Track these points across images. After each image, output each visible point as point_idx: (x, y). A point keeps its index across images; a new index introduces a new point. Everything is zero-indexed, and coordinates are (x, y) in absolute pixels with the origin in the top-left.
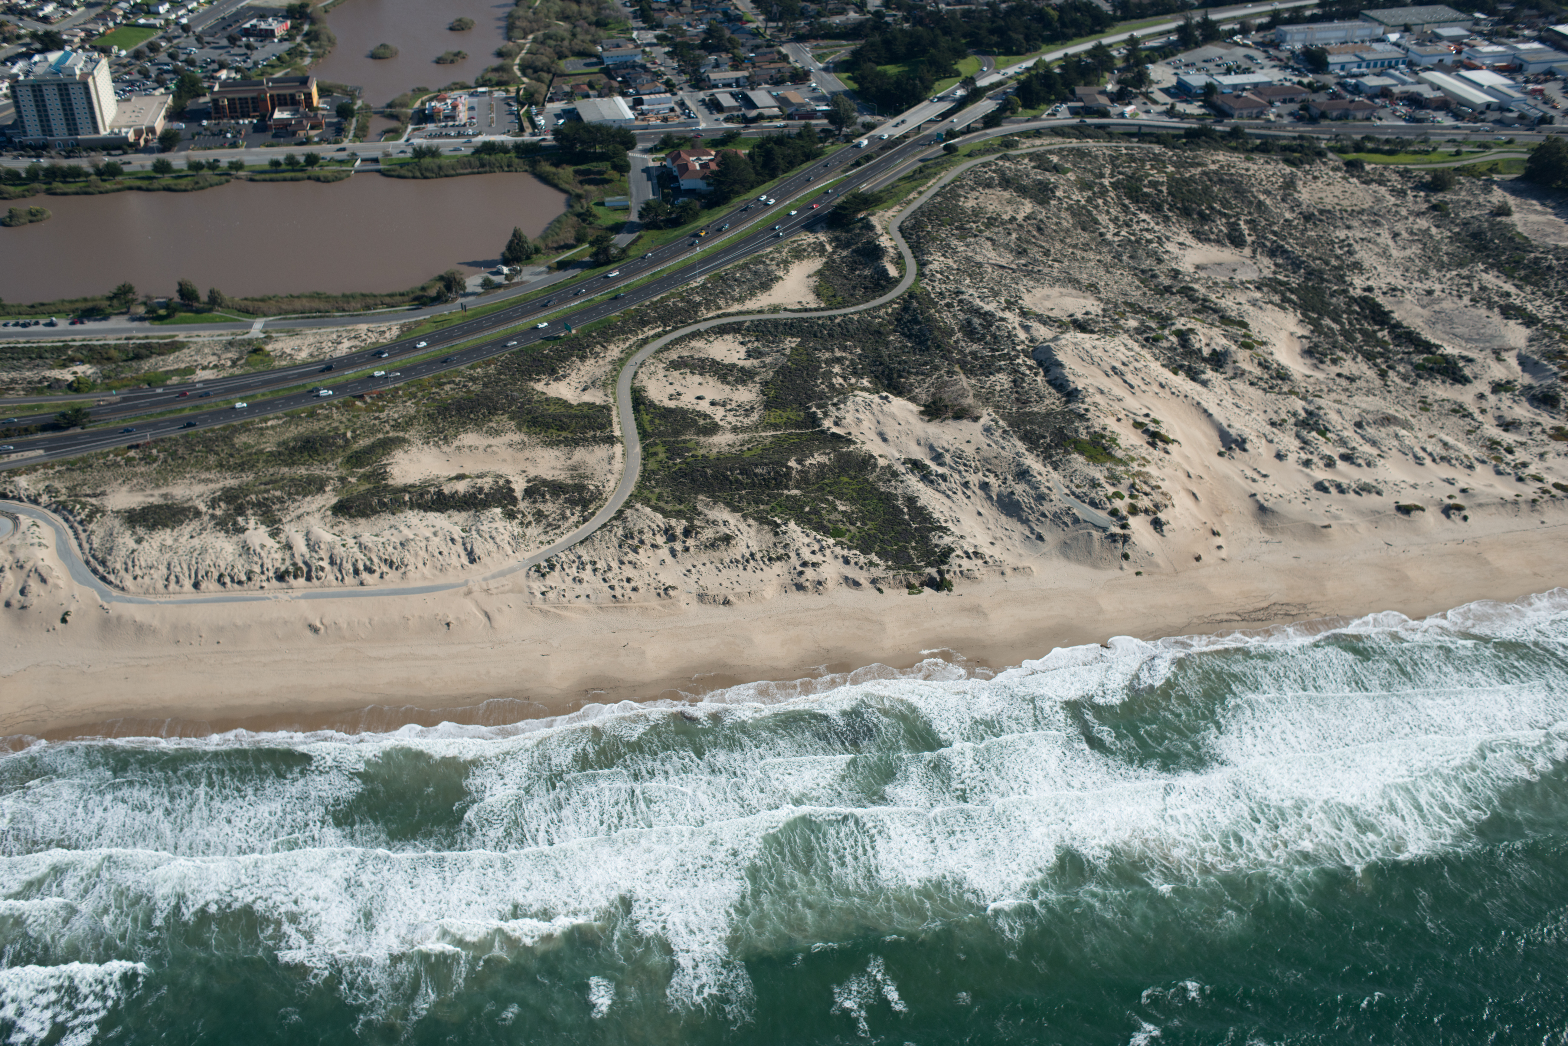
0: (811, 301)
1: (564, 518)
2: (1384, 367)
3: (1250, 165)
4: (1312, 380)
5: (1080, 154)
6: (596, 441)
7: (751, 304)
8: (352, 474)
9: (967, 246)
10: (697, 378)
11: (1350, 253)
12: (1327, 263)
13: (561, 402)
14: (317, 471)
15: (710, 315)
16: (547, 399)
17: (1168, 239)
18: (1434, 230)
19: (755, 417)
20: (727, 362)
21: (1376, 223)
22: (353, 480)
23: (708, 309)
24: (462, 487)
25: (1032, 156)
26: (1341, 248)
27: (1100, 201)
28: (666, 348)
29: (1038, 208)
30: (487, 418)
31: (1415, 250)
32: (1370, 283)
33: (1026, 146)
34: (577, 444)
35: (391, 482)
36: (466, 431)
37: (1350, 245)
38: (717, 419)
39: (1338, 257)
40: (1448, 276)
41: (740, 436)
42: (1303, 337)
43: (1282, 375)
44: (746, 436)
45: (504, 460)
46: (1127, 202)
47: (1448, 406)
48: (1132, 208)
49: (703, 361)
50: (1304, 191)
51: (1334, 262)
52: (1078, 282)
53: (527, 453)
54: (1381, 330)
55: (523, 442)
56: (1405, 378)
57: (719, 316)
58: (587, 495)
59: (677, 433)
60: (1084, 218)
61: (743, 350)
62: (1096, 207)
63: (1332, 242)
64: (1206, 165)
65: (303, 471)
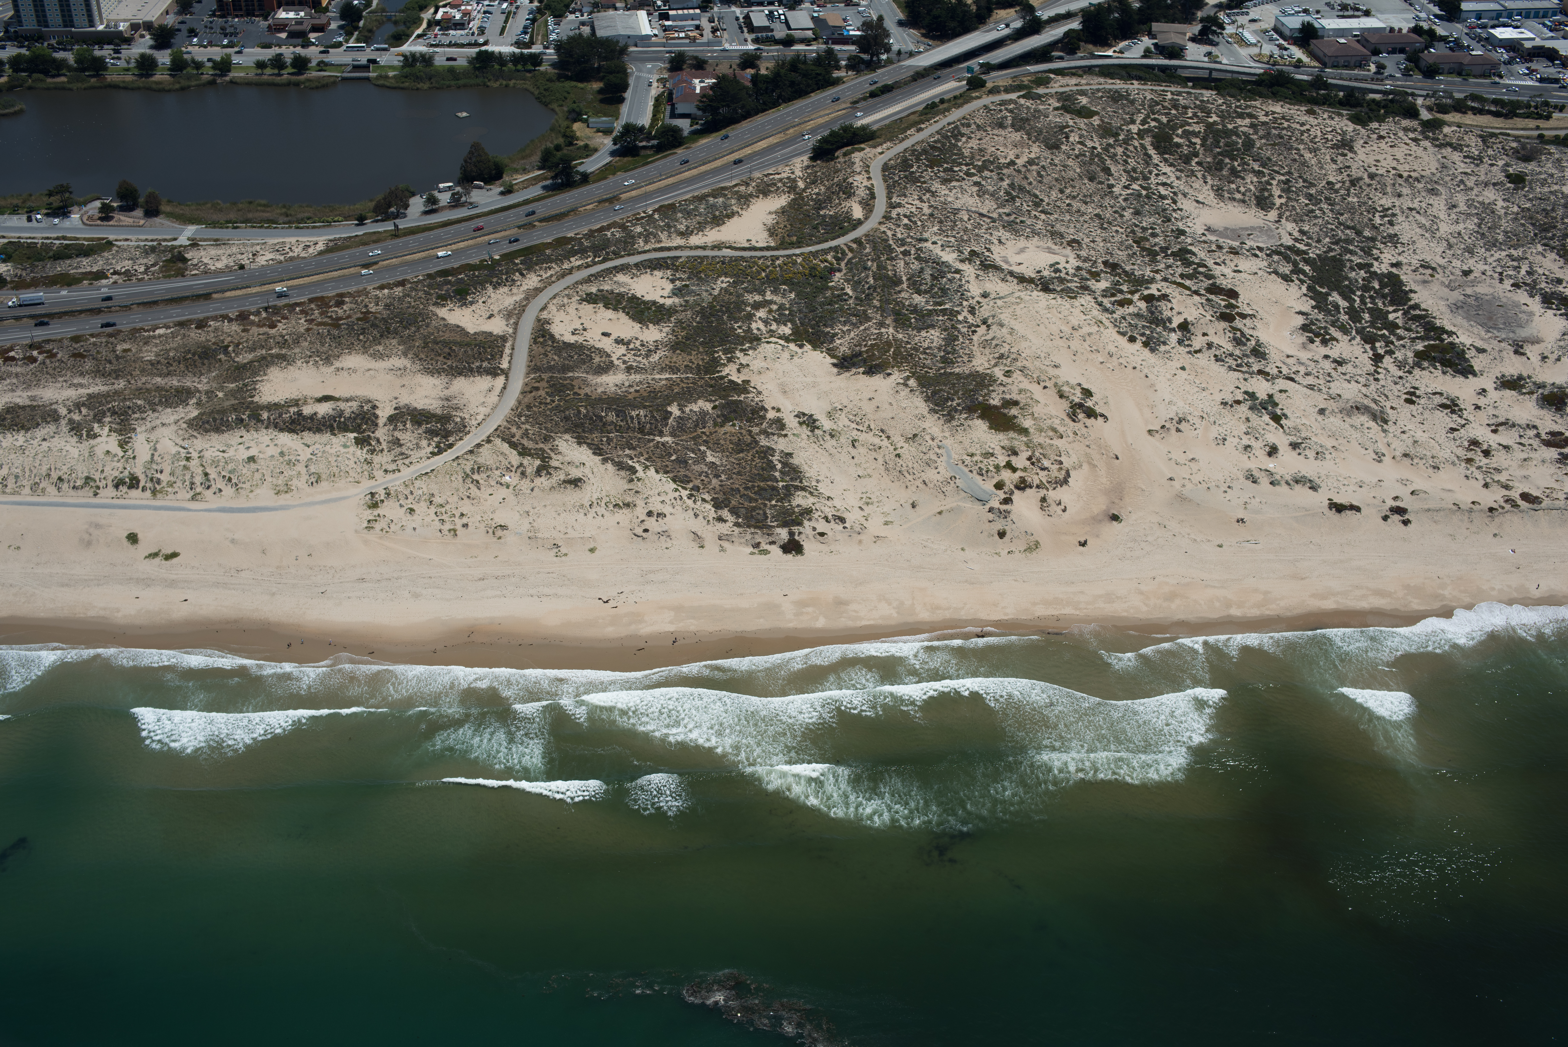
0: (761, 239)
1: (418, 447)
2: (1381, 351)
3: (1311, 120)
4: (1290, 361)
5: (1116, 97)
6: (481, 371)
7: (695, 240)
8: (221, 389)
9: (950, 190)
10: (610, 314)
11: (1391, 223)
12: (1359, 233)
13: (459, 329)
14: (189, 382)
15: (647, 248)
16: (446, 326)
17: (1185, 195)
18: (1500, 203)
19: (655, 358)
20: (647, 298)
21: (1433, 192)
22: (220, 395)
23: (646, 242)
24: (324, 409)
25: (1061, 96)
26: (1382, 217)
27: (1120, 150)
28: (588, 280)
29: (1047, 153)
30: (377, 341)
31: (1471, 224)
32: (1400, 258)
33: (1059, 84)
34: (460, 374)
35: (256, 399)
36: (350, 353)
37: (1394, 215)
38: (614, 358)
39: (1374, 227)
40: (1497, 256)
41: (633, 376)
42: (1300, 313)
43: (1259, 353)
44: (638, 377)
45: (381, 385)
46: (1152, 152)
47: (1438, 400)
48: (1156, 158)
49: (621, 295)
50: (1361, 152)
51: (1367, 233)
52: (1062, 236)
53: (405, 381)
54: (1394, 311)
55: (405, 369)
56: (1400, 365)
57: (655, 250)
58: (450, 427)
59: (565, 369)
60: (1093, 167)
61: (669, 287)
62: (1113, 157)
63: (1373, 210)
64: (1256, 118)
65: (175, 382)
